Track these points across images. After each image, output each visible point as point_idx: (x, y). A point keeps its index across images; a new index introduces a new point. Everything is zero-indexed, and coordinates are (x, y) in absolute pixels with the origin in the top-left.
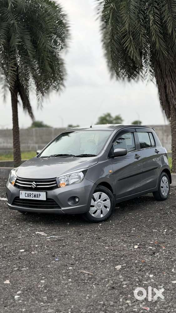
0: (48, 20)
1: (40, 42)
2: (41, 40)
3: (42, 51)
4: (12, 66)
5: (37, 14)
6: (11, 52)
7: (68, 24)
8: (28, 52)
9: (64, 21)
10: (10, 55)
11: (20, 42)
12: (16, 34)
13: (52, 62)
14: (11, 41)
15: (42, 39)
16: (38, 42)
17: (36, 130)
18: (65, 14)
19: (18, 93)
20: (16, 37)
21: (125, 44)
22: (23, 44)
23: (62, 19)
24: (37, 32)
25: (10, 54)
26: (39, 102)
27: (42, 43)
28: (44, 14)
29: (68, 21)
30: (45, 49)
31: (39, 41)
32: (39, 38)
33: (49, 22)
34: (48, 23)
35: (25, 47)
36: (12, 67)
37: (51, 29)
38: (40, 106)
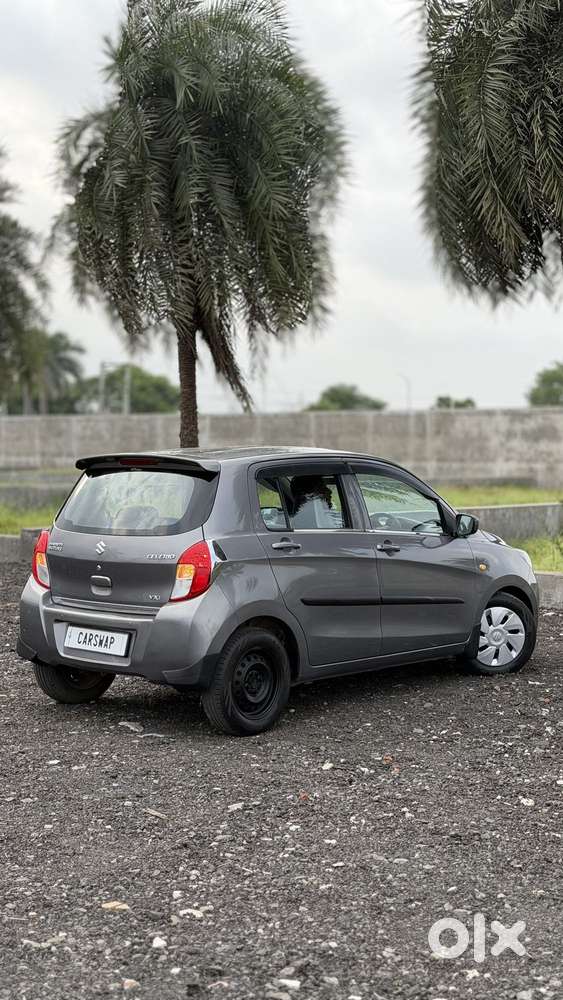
0: (280, 131)
1: (254, 192)
2: (258, 187)
3: (259, 218)
4: (185, 262)
5: (248, 116)
6: (179, 222)
7: (341, 135)
8: (222, 222)
9: (328, 128)
10: (175, 231)
11: (200, 195)
12: (191, 173)
13: (288, 249)
14: (178, 193)
15: (260, 184)
16: (250, 193)
17: (317, 417)
18: (334, 107)
19: (198, 335)
20: (191, 183)
21: (479, 205)
22: (209, 199)
23: (323, 122)
24: (249, 163)
25: (177, 227)
26: (256, 358)
27: (259, 193)
28: (270, 115)
29: (341, 127)
30: (267, 212)
31: (252, 189)
32: (252, 181)
33: (280, 138)
34: (277, 140)
35: (214, 208)
36: (185, 266)
37: (286, 158)
38: (258, 370)
